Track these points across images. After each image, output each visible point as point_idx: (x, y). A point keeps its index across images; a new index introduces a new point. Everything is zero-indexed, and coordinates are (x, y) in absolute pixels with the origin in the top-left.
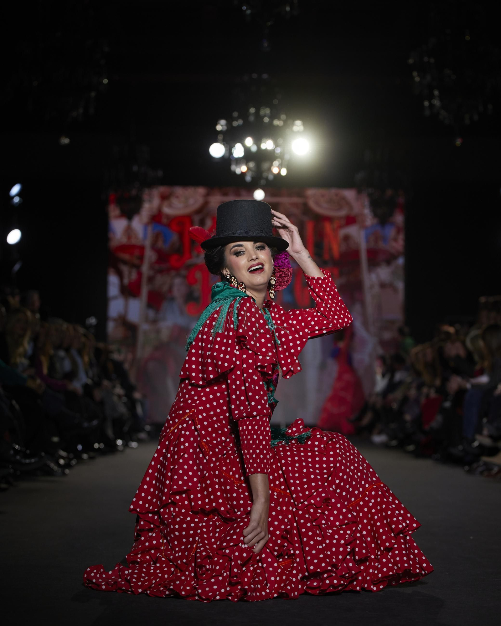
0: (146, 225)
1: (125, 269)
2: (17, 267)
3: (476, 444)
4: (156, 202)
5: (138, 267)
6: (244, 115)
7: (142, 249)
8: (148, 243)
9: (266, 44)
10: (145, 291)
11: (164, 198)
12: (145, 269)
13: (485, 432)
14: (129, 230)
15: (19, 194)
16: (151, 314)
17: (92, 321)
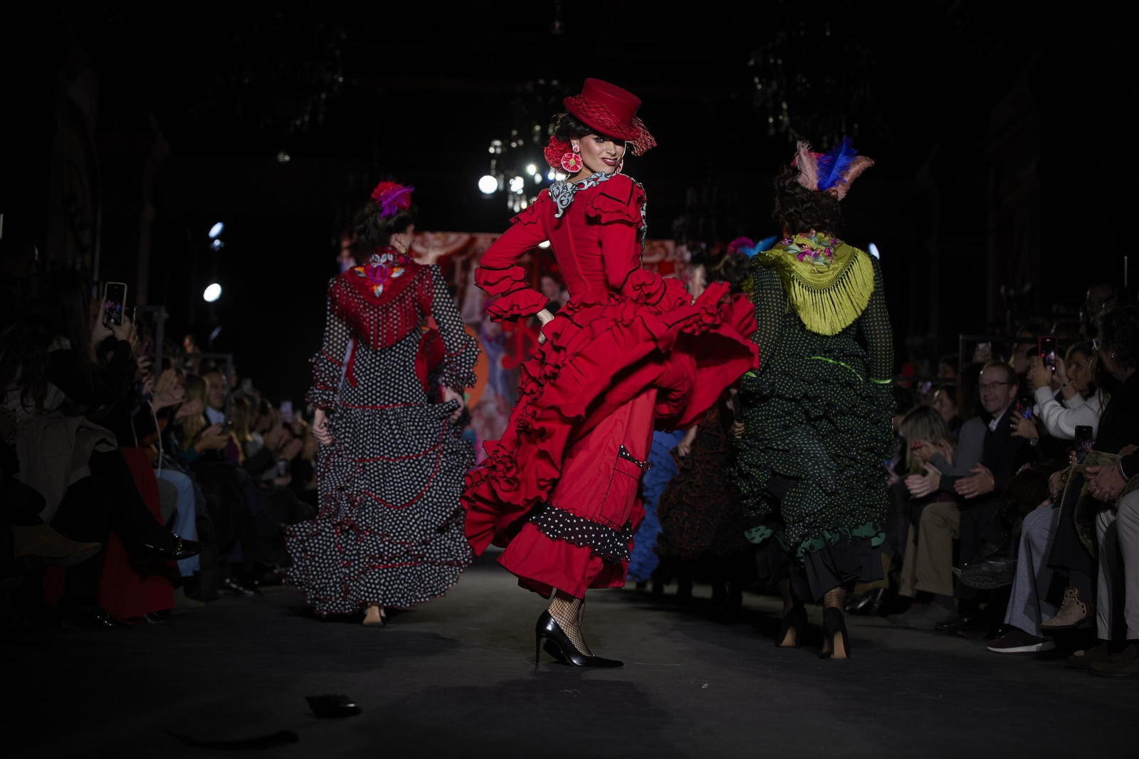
2: (215, 334)
6: (526, 134)
9: (557, 24)
15: (221, 236)
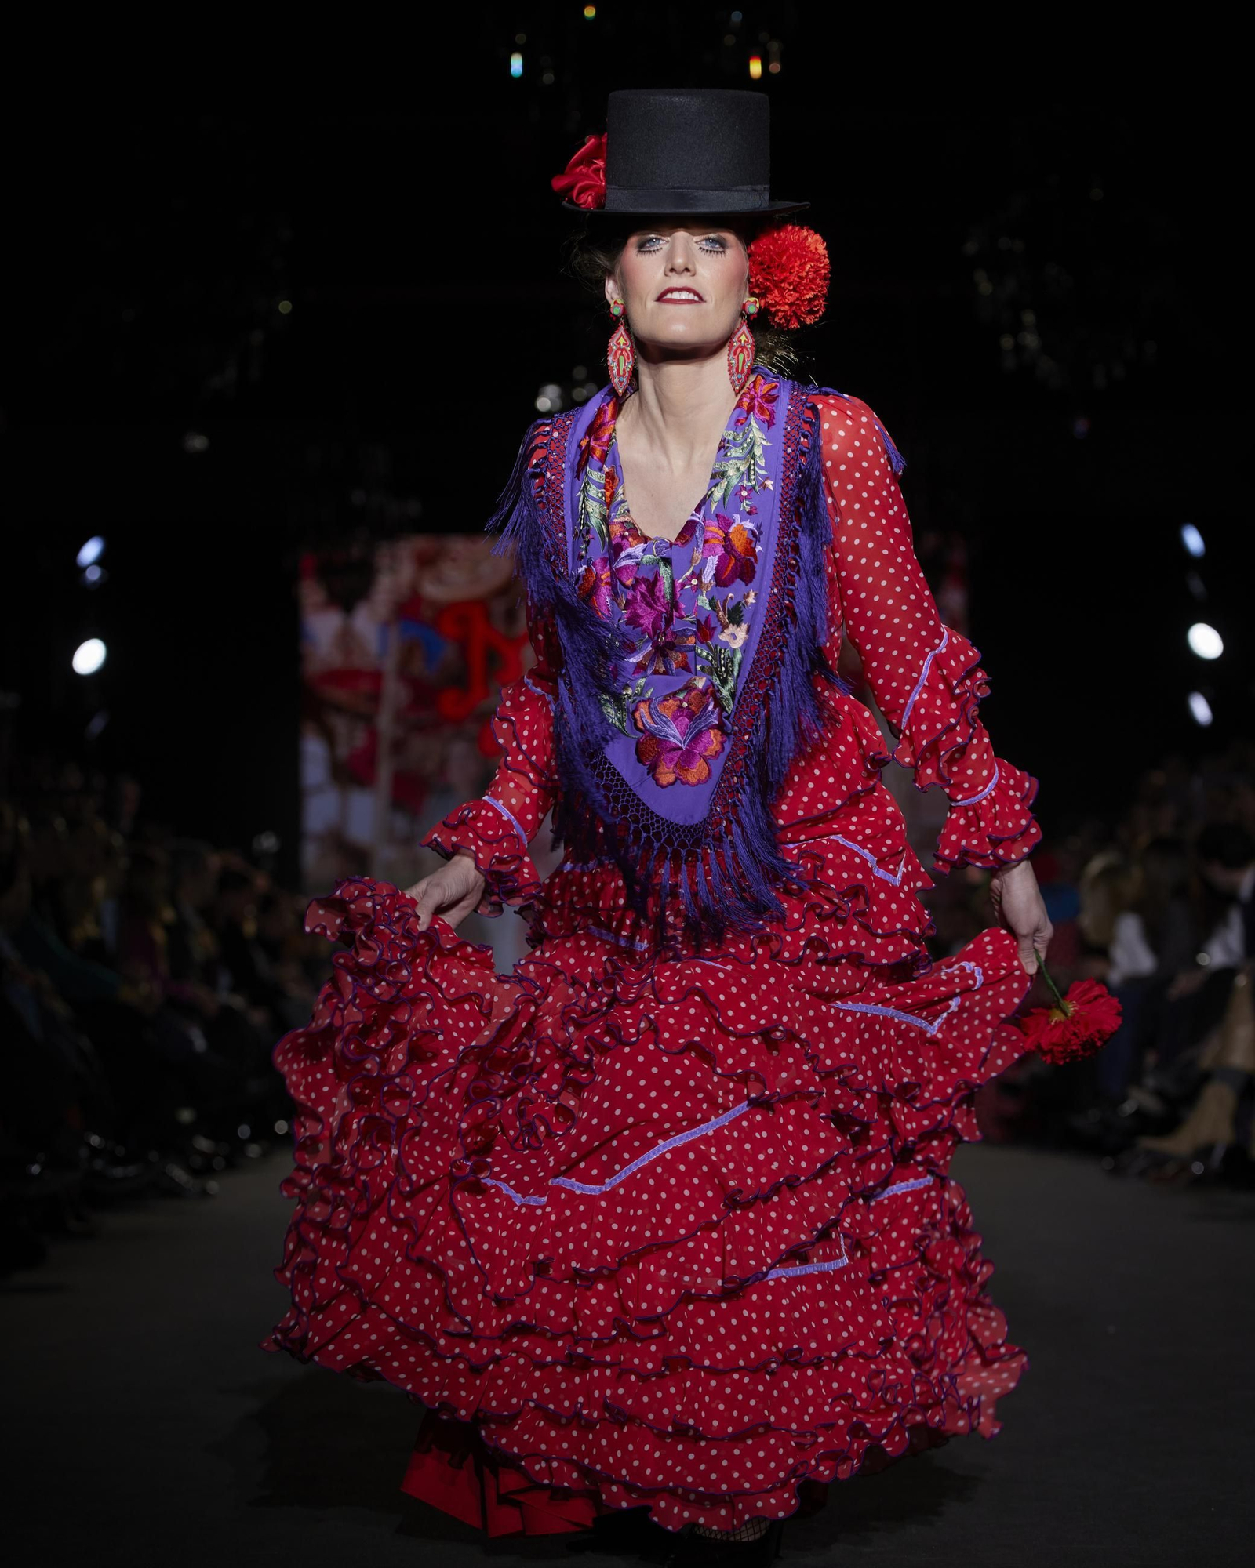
0: (385, 626)
1: (340, 725)
2: (97, 725)
3: (1129, 1107)
4: (407, 571)
5: (368, 720)
7: (377, 677)
8: (389, 665)
10: (385, 772)
11: (426, 562)
12: (385, 723)
13: (1150, 1082)
14: (346, 638)
15: (100, 561)
16: (401, 823)
17: (268, 842)
